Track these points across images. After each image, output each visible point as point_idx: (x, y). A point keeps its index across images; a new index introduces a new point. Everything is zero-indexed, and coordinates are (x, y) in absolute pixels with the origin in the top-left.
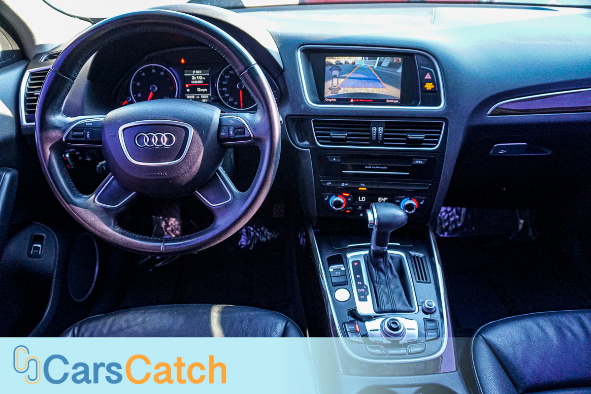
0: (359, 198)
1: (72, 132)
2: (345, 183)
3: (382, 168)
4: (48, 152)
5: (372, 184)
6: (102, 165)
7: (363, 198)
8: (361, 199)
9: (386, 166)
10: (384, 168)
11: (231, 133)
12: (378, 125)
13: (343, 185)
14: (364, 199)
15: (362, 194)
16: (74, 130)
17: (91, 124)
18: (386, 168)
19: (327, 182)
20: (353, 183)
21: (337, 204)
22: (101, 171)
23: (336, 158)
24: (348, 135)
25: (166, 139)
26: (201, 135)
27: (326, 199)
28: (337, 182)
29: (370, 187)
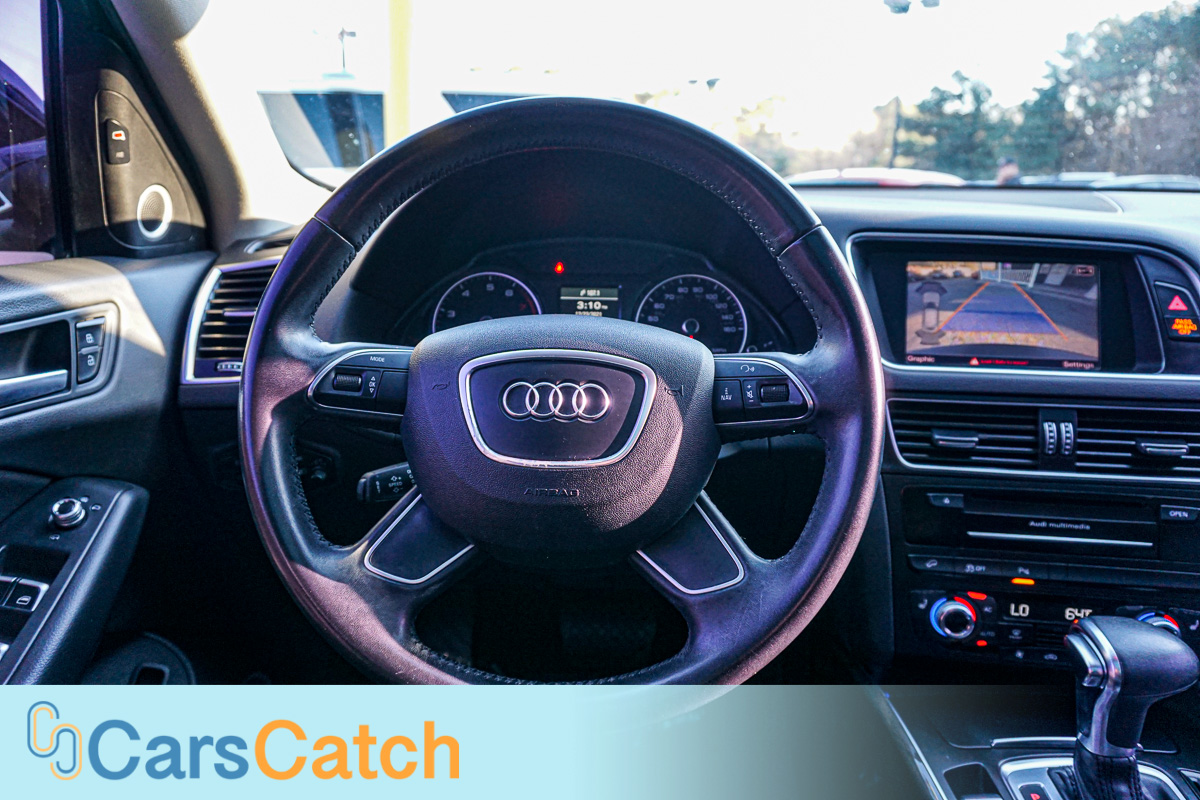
0: (1013, 607)
1: (333, 375)
2: (975, 563)
3: (1076, 527)
4: (267, 420)
5: (1049, 569)
6: (373, 479)
7: (1021, 608)
8: (1017, 610)
9: (1086, 523)
10: (1082, 527)
11: (750, 394)
12: (1058, 417)
13: (970, 568)
14: (1024, 609)
15: (1022, 596)
16: (339, 370)
17: (383, 360)
18: (1088, 527)
19: (927, 560)
20: (1001, 566)
21: (955, 621)
22: (368, 495)
23: (951, 498)
24: (981, 442)
25: (585, 401)
26: (677, 393)
27: (922, 606)
28: (954, 562)
29: (1043, 576)
